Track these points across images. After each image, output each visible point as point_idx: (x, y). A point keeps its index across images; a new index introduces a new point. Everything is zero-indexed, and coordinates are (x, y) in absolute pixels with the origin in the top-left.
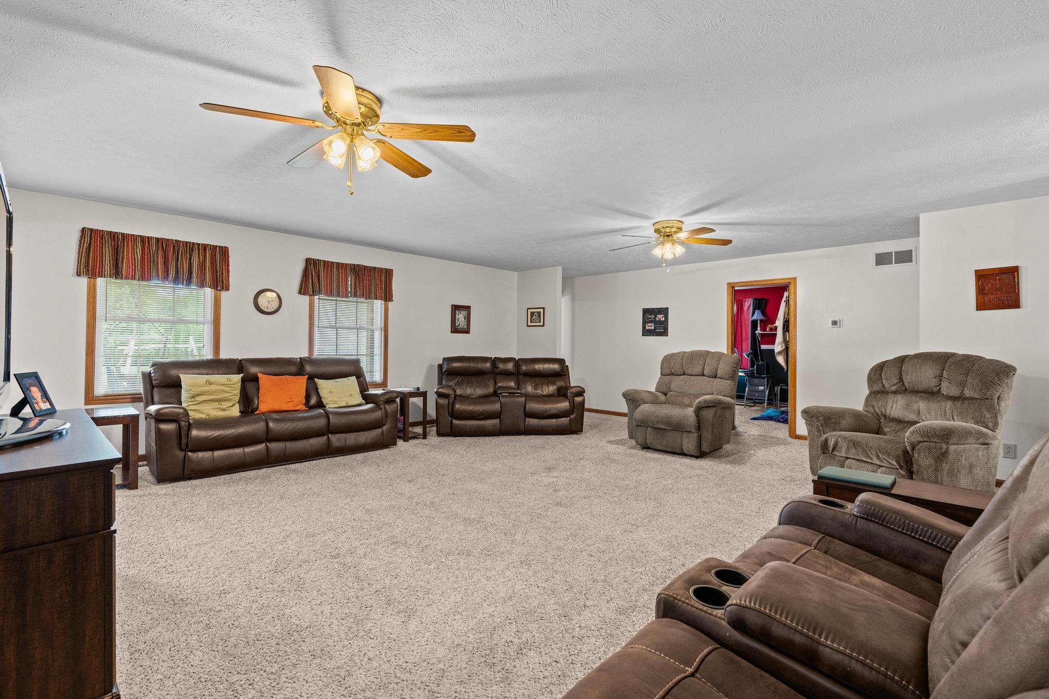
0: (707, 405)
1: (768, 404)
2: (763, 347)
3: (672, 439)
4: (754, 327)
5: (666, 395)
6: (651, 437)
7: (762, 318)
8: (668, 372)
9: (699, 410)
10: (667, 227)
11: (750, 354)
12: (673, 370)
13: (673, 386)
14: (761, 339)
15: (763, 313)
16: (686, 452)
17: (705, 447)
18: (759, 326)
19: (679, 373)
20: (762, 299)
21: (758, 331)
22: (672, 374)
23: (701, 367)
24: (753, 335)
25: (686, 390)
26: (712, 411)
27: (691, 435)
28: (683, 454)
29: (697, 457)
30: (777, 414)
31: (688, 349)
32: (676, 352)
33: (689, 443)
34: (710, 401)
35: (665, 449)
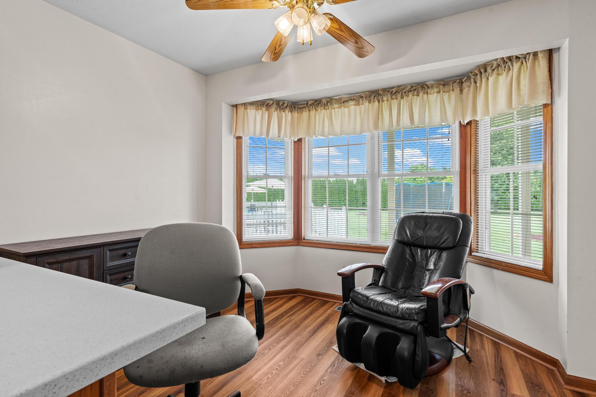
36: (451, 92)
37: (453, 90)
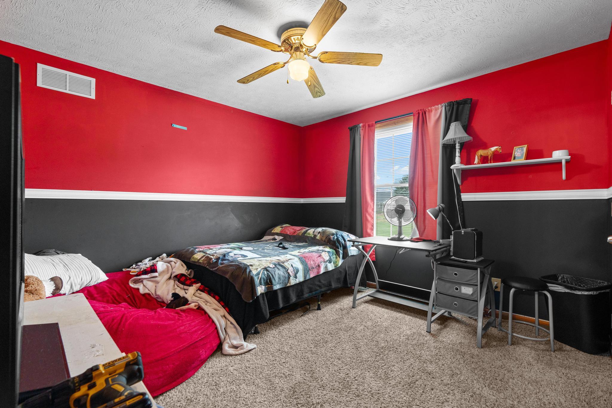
2: (466, 197)
4: (449, 159)
7: (466, 137)
11: (440, 211)
14: (463, 181)
15: (467, 129)
18: (458, 154)
20: (465, 102)
21: (457, 165)
24: (447, 173)
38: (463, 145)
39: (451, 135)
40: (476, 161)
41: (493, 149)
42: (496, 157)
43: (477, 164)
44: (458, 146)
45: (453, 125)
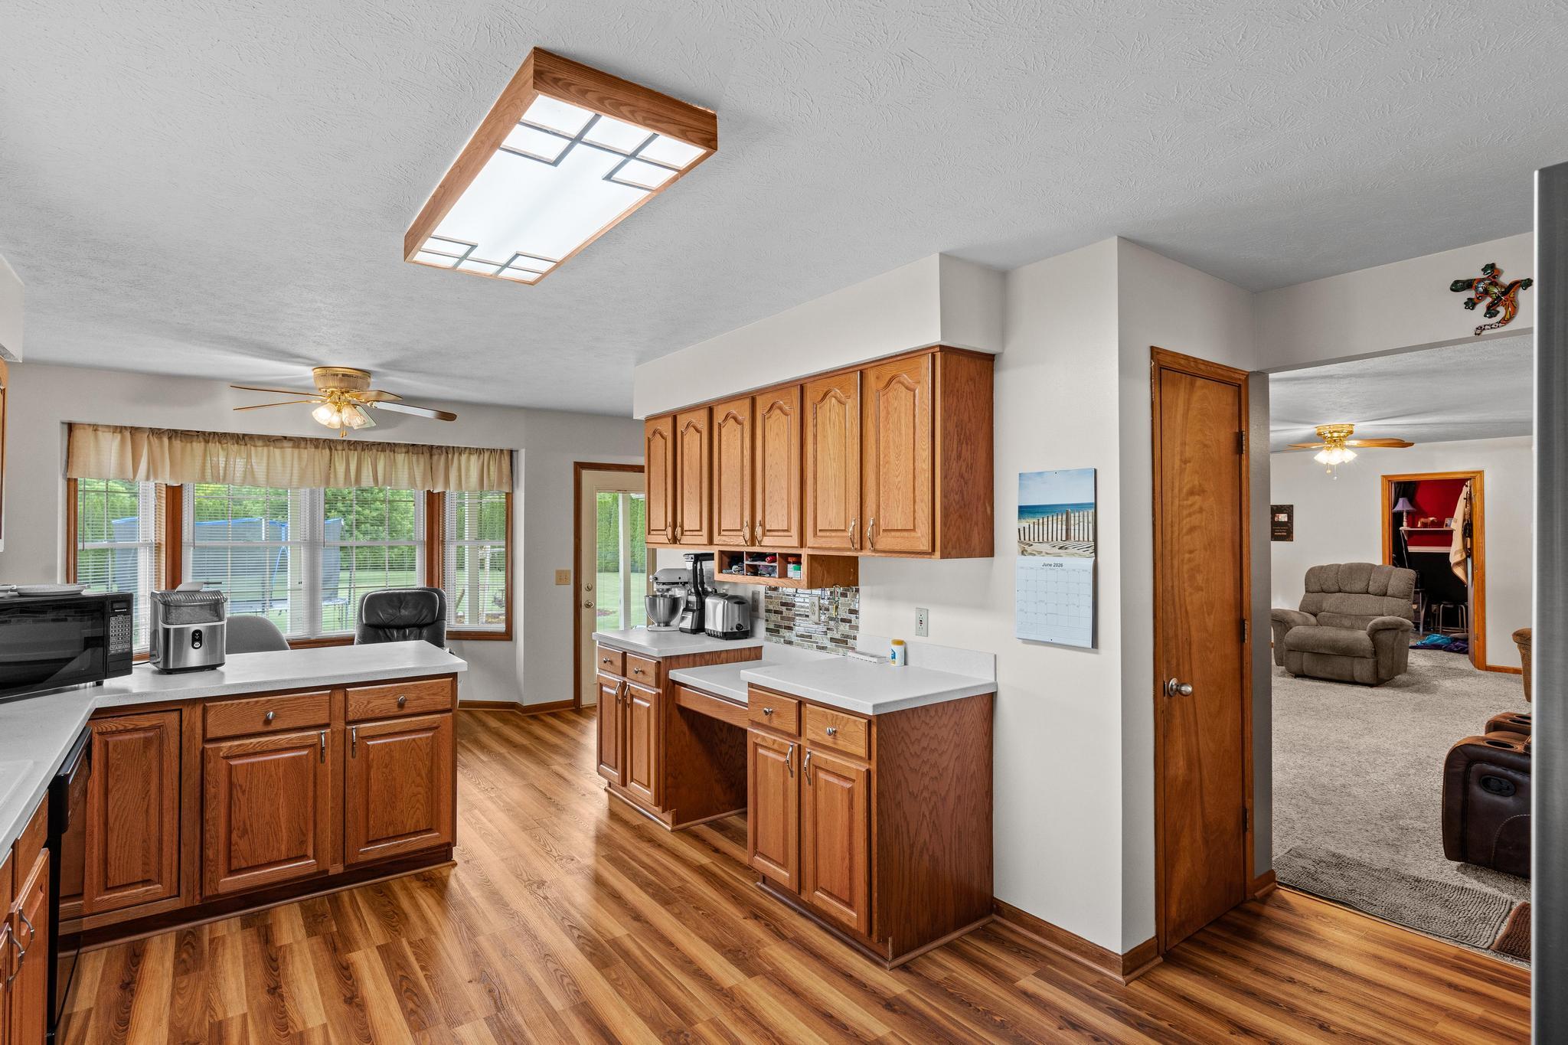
0: (1386, 627)
1: (1424, 629)
2: (1412, 549)
3: (1342, 665)
4: (1398, 524)
5: (1315, 615)
6: (1307, 662)
7: (1410, 508)
8: (1317, 588)
9: (1374, 633)
10: (1335, 432)
12: (1324, 587)
13: (1325, 605)
14: (1409, 538)
15: (1411, 501)
16: (1357, 680)
17: (1383, 673)
18: (1405, 520)
19: (1332, 589)
21: (1404, 527)
22: (1323, 591)
23: (1365, 584)
24: (1397, 534)
25: (1345, 610)
26: (1391, 634)
27: (1365, 661)
28: (1353, 682)
29: (1371, 686)
30: (1447, 642)
31: (1343, 560)
32: (1325, 564)
33: (1362, 669)
34: (1390, 623)
35: (1329, 676)
36: (421, 455)
37: (423, 453)
38: (1408, 513)
39: (1399, 508)
40: (1419, 525)
41: (1431, 519)
42: (1433, 524)
43: (1419, 527)
44: (1405, 514)
45: (1401, 500)
